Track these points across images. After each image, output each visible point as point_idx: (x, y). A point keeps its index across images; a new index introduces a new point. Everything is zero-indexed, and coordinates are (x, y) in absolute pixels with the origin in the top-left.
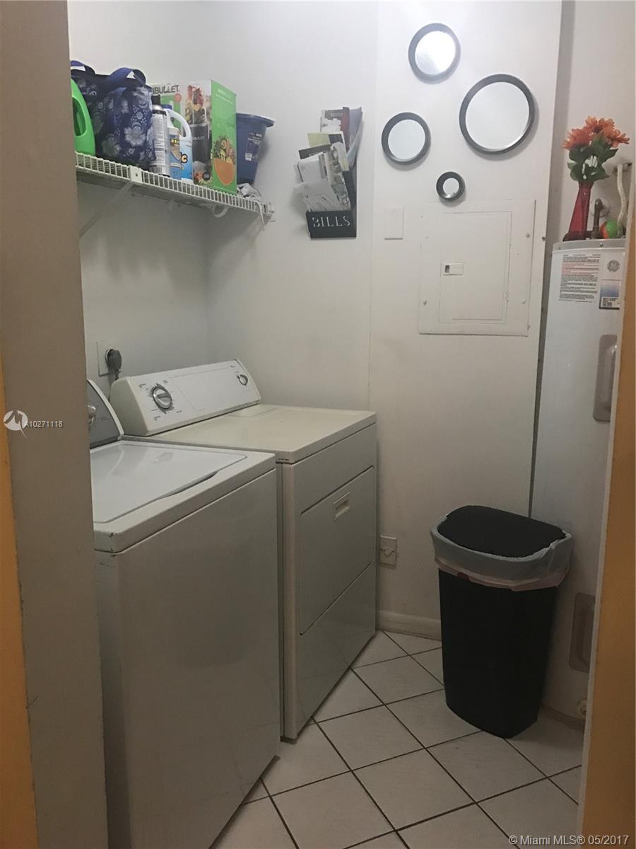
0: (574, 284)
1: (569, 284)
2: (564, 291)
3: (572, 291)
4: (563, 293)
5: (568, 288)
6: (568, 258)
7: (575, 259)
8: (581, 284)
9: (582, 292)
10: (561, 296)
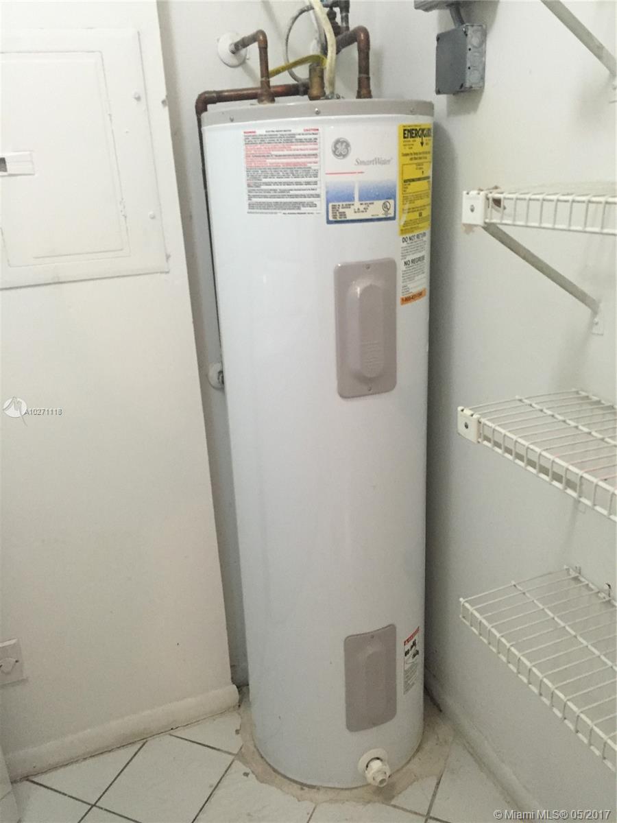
0: (275, 184)
1: (266, 184)
2: (254, 196)
3: (274, 197)
4: (254, 200)
5: (265, 191)
6: (255, 137)
7: (271, 138)
8: (288, 184)
9: (292, 196)
10: (251, 206)
